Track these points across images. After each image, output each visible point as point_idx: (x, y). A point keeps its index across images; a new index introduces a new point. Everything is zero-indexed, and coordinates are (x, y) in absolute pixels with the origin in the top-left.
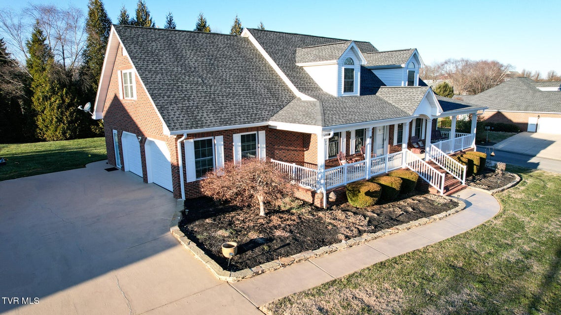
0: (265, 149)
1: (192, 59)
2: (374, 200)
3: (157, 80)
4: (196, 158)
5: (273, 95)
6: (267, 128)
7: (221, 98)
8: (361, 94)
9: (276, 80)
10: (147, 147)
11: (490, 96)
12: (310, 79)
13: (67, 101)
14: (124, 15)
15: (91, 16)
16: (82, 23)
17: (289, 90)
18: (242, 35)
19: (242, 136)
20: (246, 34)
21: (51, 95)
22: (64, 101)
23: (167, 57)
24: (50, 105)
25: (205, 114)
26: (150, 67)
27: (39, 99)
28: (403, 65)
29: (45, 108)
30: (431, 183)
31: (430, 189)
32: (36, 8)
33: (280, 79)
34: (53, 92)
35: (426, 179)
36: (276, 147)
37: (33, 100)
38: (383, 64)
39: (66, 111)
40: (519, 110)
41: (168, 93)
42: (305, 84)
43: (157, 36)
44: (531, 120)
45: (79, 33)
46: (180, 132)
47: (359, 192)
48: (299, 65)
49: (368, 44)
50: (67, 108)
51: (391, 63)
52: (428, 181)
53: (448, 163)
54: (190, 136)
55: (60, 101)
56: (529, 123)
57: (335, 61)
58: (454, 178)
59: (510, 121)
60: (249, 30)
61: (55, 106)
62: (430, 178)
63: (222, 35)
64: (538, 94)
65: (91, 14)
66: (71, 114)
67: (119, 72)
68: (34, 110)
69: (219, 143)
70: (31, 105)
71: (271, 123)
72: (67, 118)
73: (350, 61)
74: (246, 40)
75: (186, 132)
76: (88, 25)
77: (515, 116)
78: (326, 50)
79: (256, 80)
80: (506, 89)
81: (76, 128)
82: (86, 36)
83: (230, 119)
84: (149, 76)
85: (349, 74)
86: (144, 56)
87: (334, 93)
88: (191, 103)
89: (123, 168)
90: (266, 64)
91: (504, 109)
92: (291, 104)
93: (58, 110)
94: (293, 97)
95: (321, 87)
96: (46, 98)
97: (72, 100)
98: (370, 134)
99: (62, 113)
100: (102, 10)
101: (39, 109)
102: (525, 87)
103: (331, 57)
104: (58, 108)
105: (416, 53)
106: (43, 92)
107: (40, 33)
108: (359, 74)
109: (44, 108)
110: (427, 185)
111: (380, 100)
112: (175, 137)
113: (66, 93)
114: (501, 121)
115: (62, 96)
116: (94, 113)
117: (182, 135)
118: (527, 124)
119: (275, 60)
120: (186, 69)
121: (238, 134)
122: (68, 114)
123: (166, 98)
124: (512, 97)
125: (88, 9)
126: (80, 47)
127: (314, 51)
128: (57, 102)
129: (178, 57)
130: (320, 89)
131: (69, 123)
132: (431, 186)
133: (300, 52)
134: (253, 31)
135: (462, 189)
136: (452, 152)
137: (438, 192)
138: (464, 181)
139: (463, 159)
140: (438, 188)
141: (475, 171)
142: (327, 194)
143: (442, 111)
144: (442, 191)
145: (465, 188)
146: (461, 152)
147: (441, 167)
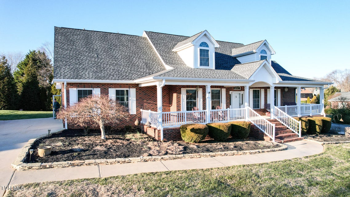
0: (135, 102)
1: (98, 45)
2: (199, 136)
9: (155, 60)
17: (162, 65)
19: (116, 90)
23: (80, 43)
28: (254, 51)
30: (265, 133)
31: (265, 138)
35: (262, 130)
36: (145, 101)
42: (173, 60)
46: (60, 80)
47: (186, 129)
48: (174, 50)
51: (247, 51)
52: (263, 131)
53: (290, 121)
54: (74, 86)
57: (191, 44)
58: (293, 132)
62: (264, 128)
68: (52, 94)
70: (50, 90)
71: (135, 81)
73: (204, 44)
74: (145, 38)
75: (65, 81)
78: (190, 39)
85: (204, 53)
94: (164, 69)
95: (186, 64)
98: (209, 90)
101: (54, 93)
103: (190, 42)
105: (266, 43)
108: (214, 55)
109: (57, 92)
110: (263, 134)
111: (232, 72)
120: (89, 50)
121: (113, 89)
127: (185, 41)
129: (88, 44)
130: (184, 64)
132: (266, 136)
135: (296, 140)
136: (299, 116)
137: (271, 140)
138: (300, 134)
139: (304, 119)
140: (271, 137)
141: (318, 130)
142: (164, 131)
143: (281, 80)
144: (273, 138)
145: (300, 139)
146: (309, 116)
147: (284, 124)
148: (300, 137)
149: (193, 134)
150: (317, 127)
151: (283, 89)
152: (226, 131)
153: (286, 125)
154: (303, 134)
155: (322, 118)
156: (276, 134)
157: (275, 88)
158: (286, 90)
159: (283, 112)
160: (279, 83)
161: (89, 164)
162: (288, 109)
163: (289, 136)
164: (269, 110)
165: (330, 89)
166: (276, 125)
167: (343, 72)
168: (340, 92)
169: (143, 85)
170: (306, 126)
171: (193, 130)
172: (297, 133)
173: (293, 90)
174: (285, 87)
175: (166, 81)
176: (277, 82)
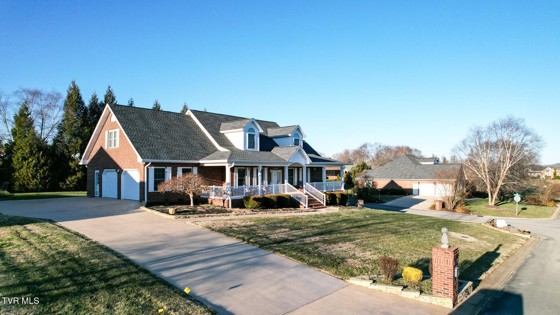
1: (154, 125)
2: (258, 204)
3: (134, 134)
4: (155, 178)
5: (204, 148)
6: (198, 165)
7: (171, 146)
8: (260, 150)
9: (206, 140)
10: (122, 176)
11: (387, 169)
12: (228, 140)
13: (42, 161)
14: (94, 99)
15: (69, 98)
16: (61, 103)
17: (214, 146)
18: (187, 114)
19: (183, 169)
20: (189, 113)
21: (30, 156)
22: (39, 162)
23: (139, 123)
24: (28, 165)
25: (162, 154)
26: (130, 127)
27: (18, 159)
28: (290, 135)
29: (22, 167)
30: (301, 203)
31: (300, 206)
32: (24, 91)
33: (209, 139)
34: (31, 153)
35: (298, 200)
37: (14, 159)
38: (279, 135)
39: (40, 170)
40: (406, 178)
41: (141, 141)
42: (224, 142)
43: (134, 111)
44: (415, 186)
45: (56, 111)
46: (147, 160)
47: (249, 198)
48: (221, 132)
49: (275, 123)
50: (41, 167)
51: (283, 134)
52: (299, 201)
53: (318, 195)
54: (153, 164)
55: (36, 161)
56: (414, 188)
57: (242, 129)
58: (320, 202)
59: (400, 187)
60: (191, 110)
61: (32, 165)
62: (300, 199)
63: (173, 113)
64: (418, 167)
65: (70, 97)
66: (44, 172)
67: (107, 132)
68: (13, 168)
69: (169, 171)
71: (201, 162)
72: (40, 175)
73: (251, 130)
74: (189, 117)
75: (151, 161)
76: (66, 104)
77: (404, 184)
78: (238, 123)
79: (193, 139)
80: (398, 163)
81: (47, 183)
82: (62, 113)
83: (176, 157)
84: (130, 132)
85: (251, 137)
86: (126, 122)
87: (242, 149)
88: (154, 147)
89: (101, 195)
90: (200, 131)
91: (396, 178)
92: (214, 153)
93: (33, 168)
94: (216, 150)
96: (24, 159)
97: (46, 161)
98: (260, 169)
99: (37, 171)
100: (79, 94)
101: (17, 167)
102: (410, 162)
103: (240, 127)
104: (34, 167)
105: (299, 129)
106: (23, 154)
107: (27, 109)
108: (258, 138)
110: (298, 203)
111: (273, 154)
112: (145, 163)
113: (43, 155)
114: (394, 187)
115: (38, 158)
116: (82, 160)
117: (148, 163)
118: (412, 190)
119: (206, 129)
120: (151, 130)
121: (180, 168)
122: (41, 171)
123: (139, 143)
124: (402, 169)
125: (67, 93)
126: (56, 121)
127: (231, 124)
128: (34, 162)
129: (146, 123)
130: (234, 146)
131: (41, 178)
133: (223, 125)
134: (194, 112)
135: (322, 208)
136: (325, 191)
137: (305, 207)
138: (325, 204)
139: (328, 193)
140: (305, 205)
141: (338, 202)
142: (232, 200)
143: (311, 162)
144: (307, 206)
145: (325, 207)
146: (332, 191)
147: (313, 197)
148: (325, 206)
149: (255, 202)
150: (337, 199)
151: (312, 168)
152: (275, 200)
153: (315, 197)
154: (327, 204)
155: (341, 192)
156: (308, 204)
157: (307, 167)
158: (315, 169)
159: (313, 188)
160: (310, 164)
161: (208, 216)
162: (316, 185)
163: (317, 205)
164: (301, 187)
165: (360, 166)
166: (308, 197)
167: (373, 146)
168: (370, 169)
169: (205, 165)
170: (329, 198)
171: (255, 199)
172: (322, 203)
173: (320, 169)
174: (313, 167)
175: (235, 163)
176: (308, 163)
